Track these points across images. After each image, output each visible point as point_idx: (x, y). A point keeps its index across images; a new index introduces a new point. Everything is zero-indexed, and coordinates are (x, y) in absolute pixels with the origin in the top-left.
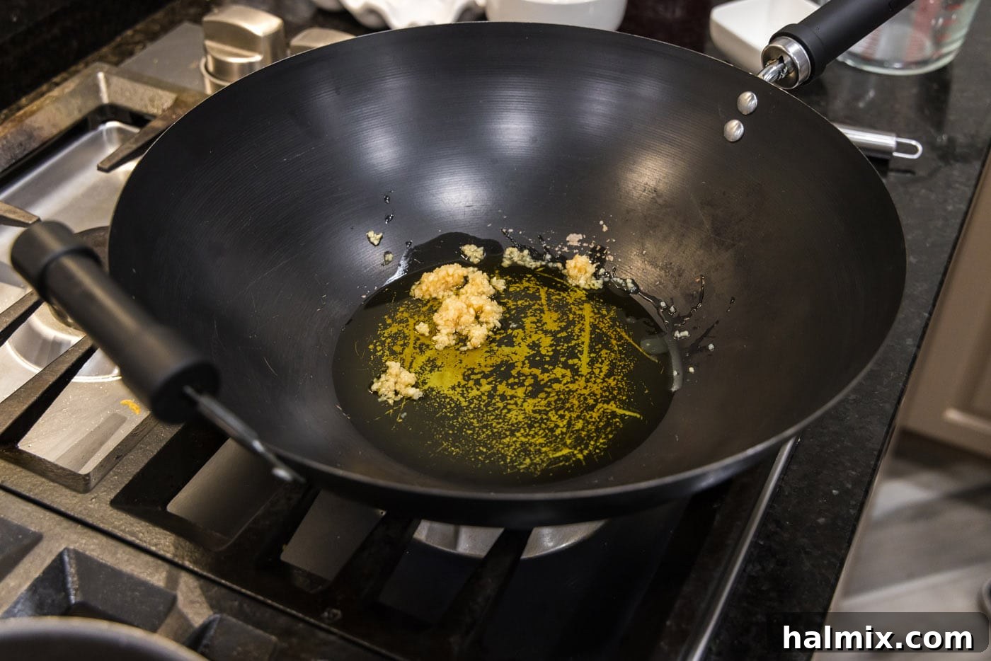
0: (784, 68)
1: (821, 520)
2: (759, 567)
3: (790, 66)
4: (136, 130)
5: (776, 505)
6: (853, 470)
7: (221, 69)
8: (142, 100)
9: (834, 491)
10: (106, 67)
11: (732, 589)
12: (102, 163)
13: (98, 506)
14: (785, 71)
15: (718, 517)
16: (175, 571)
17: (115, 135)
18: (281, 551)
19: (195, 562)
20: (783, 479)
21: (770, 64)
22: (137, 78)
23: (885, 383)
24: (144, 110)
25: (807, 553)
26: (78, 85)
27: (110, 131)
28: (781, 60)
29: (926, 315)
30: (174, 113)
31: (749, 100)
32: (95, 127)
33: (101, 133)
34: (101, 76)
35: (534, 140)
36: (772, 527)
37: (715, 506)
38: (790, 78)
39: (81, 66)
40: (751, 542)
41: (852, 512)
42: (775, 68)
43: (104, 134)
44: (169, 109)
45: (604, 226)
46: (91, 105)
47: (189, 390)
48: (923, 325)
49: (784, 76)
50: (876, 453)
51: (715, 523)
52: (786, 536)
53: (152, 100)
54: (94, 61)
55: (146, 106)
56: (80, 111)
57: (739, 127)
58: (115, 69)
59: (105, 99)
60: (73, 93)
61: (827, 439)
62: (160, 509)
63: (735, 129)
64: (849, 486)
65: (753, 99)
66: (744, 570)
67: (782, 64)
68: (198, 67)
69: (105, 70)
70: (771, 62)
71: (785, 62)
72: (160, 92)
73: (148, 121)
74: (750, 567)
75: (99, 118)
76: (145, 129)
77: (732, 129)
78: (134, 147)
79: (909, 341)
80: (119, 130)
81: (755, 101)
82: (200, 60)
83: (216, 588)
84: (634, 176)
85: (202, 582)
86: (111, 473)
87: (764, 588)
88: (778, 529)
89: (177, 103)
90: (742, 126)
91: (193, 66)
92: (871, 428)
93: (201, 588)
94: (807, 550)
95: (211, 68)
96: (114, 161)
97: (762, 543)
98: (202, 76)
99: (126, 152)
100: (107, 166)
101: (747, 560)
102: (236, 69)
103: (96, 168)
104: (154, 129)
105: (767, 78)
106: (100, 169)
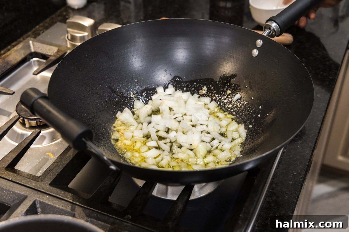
0: (271, 31)
1: (291, 183)
2: (270, 199)
3: (273, 30)
4: (44, 61)
5: (275, 178)
6: (301, 166)
7: (73, 38)
8: (45, 50)
9: (295, 173)
10: (32, 39)
11: (261, 205)
12: (34, 72)
13: (45, 186)
14: (271, 32)
15: (256, 181)
16: (74, 206)
17: (36, 63)
18: (108, 198)
19: (80, 202)
20: (277, 170)
21: (266, 30)
22: (43, 42)
23: (310, 137)
24: (47, 54)
25: (286, 193)
26: (23, 46)
27: (34, 61)
28: (270, 29)
29: (324, 114)
30: (58, 54)
31: (260, 43)
32: (29, 60)
33: (31, 62)
34: (31, 42)
35: (186, 59)
36: (274, 185)
37: (255, 178)
38: (273, 34)
39: (21, 39)
40: (267, 191)
41: (301, 179)
42: (268, 31)
43: (33, 62)
44: (56, 53)
45: (212, 87)
46: (28, 52)
47: (84, 139)
48: (322, 118)
49: (271, 34)
50: (308, 160)
51: (255, 183)
52: (279, 188)
53: (49, 50)
54: (27, 37)
55: (47, 52)
56: (24, 54)
57: (257, 52)
58: (35, 40)
59: (33, 50)
60: (21, 48)
61: (292, 156)
62: (66, 187)
63: (255, 52)
64: (300, 171)
65: (261, 42)
66: (265, 200)
67: (270, 30)
68: (65, 38)
69: (32, 40)
70: (266, 29)
71: (271, 29)
72: (52, 47)
73: (48, 58)
74: (267, 199)
75: (30, 57)
76: (48, 60)
77: (254, 52)
78: (45, 66)
79: (318, 123)
80: (38, 61)
81: (262, 43)
82: (65, 35)
83: (88, 210)
84: (222, 70)
85: (83, 208)
86: (49, 175)
87: (272, 205)
88: (276, 186)
89: (59, 51)
90: (258, 51)
91: (62, 37)
92: (306, 152)
93: (83, 211)
94: (286, 192)
95: (70, 38)
96: (38, 71)
97: (271, 191)
98: (66, 41)
99: (42, 68)
100: (36, 73)
101: (266, 196)
102: (78, 38)
103: (32, 74)
104: (51, 60)
105: (265, 35)
106: (34, 74)
